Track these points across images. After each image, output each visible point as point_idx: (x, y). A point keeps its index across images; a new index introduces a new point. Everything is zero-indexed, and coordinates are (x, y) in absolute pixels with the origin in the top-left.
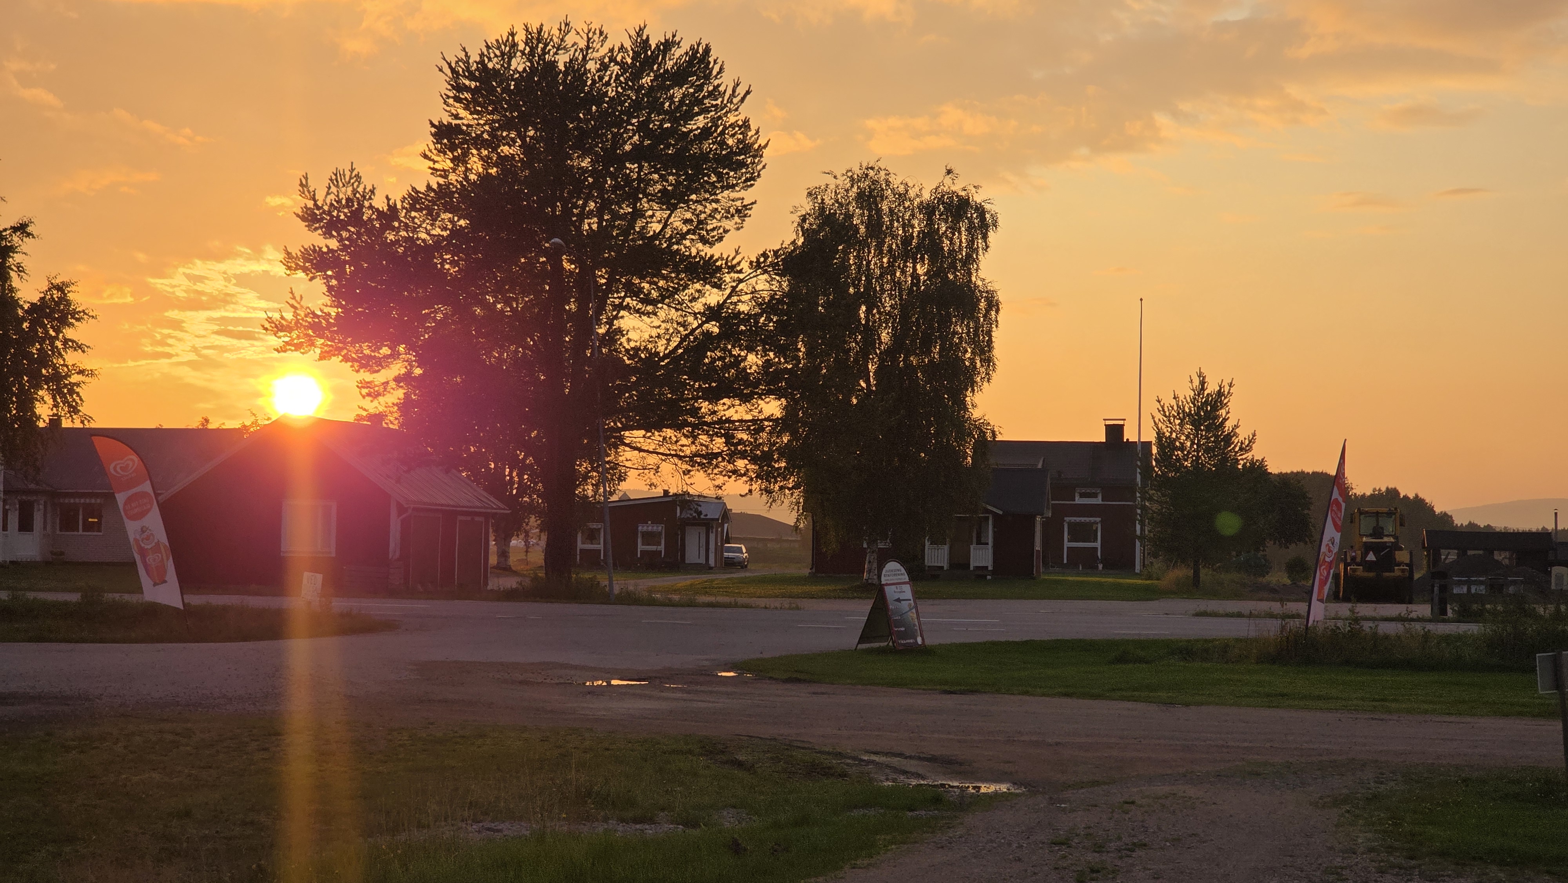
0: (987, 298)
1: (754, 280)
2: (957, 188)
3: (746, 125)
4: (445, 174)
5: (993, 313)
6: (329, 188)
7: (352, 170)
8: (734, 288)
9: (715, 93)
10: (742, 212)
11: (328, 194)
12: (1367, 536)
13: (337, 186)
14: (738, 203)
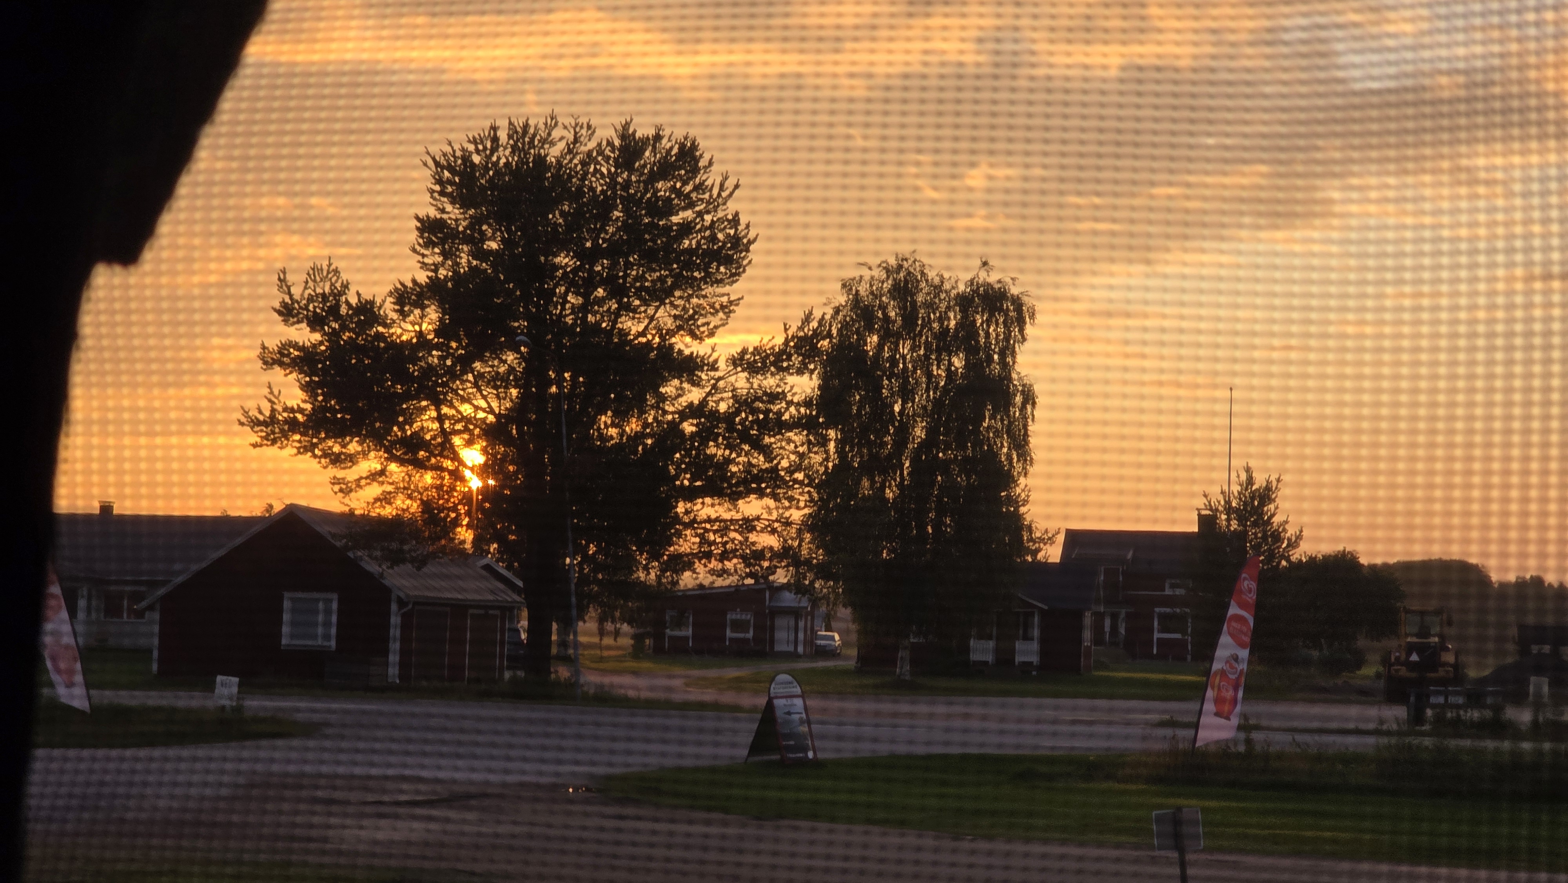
0: (1023, 392)
1: (732, 379)
2: (993, 280)
3: (736, 220)
4: (436, 268)
5: (1029, 407)
6: (307, 282)
7: (330, 265)
8: (714, 387)
9: (700, 187)
10: (726, 309)
11: (306, 288)
12: (1412, 635)
13: (315, 281)
14: (725, 299)
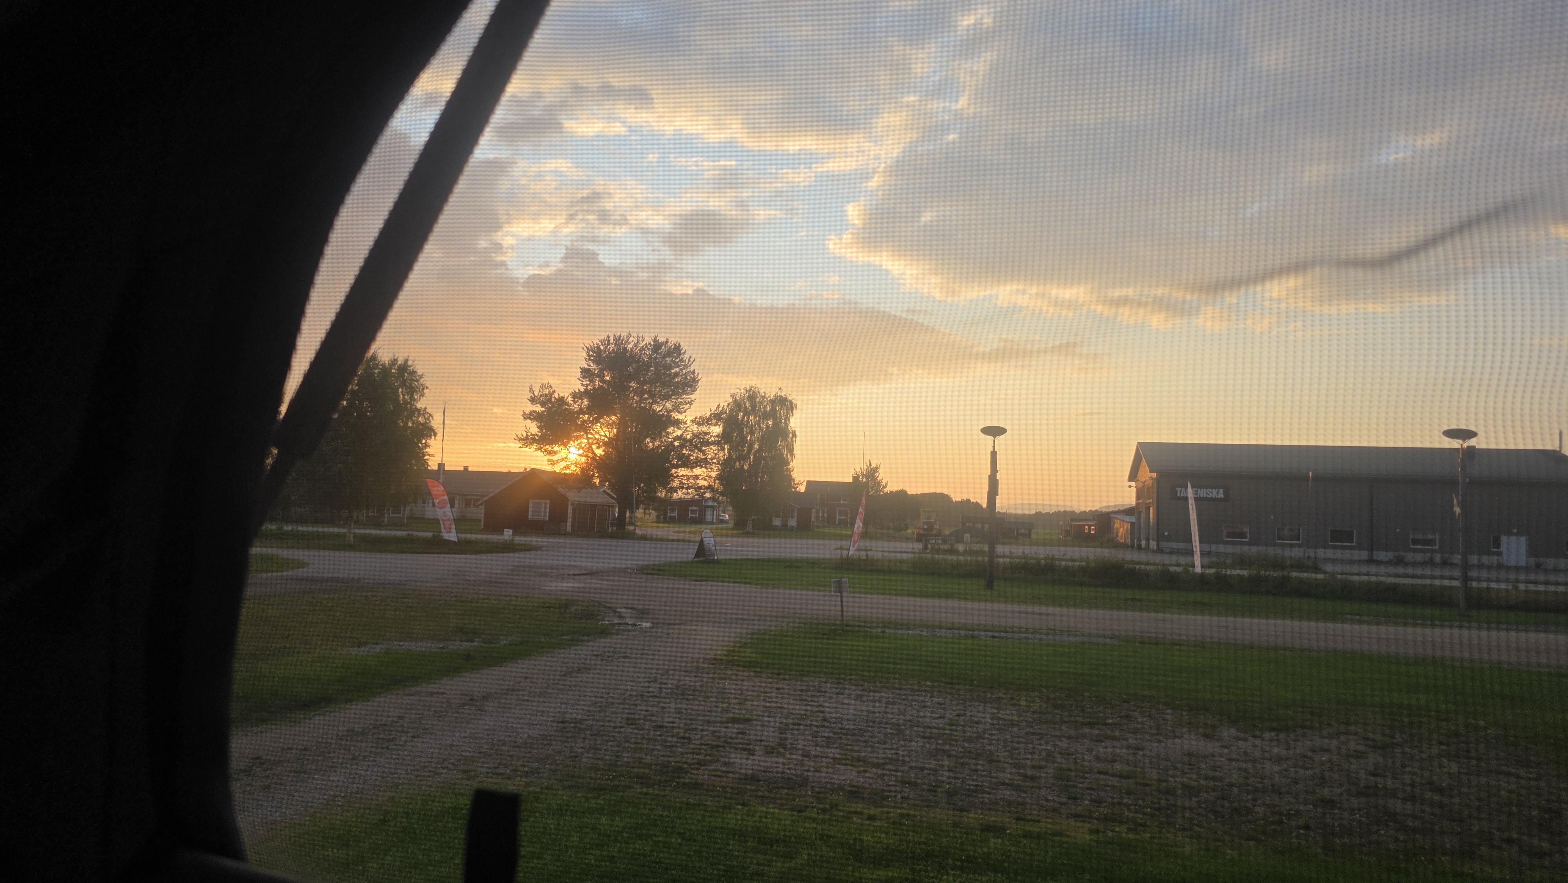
0: (792, 433)
1: (692, 427)
2: (783, 394)
3: (694, 372)
5: (794, 439)
6: (540, 390)
7: (549, 384)
8: (686, 430)
9: (681, 360)
10: (690, 403)
13: (543, 390)
14: (690, 400)
